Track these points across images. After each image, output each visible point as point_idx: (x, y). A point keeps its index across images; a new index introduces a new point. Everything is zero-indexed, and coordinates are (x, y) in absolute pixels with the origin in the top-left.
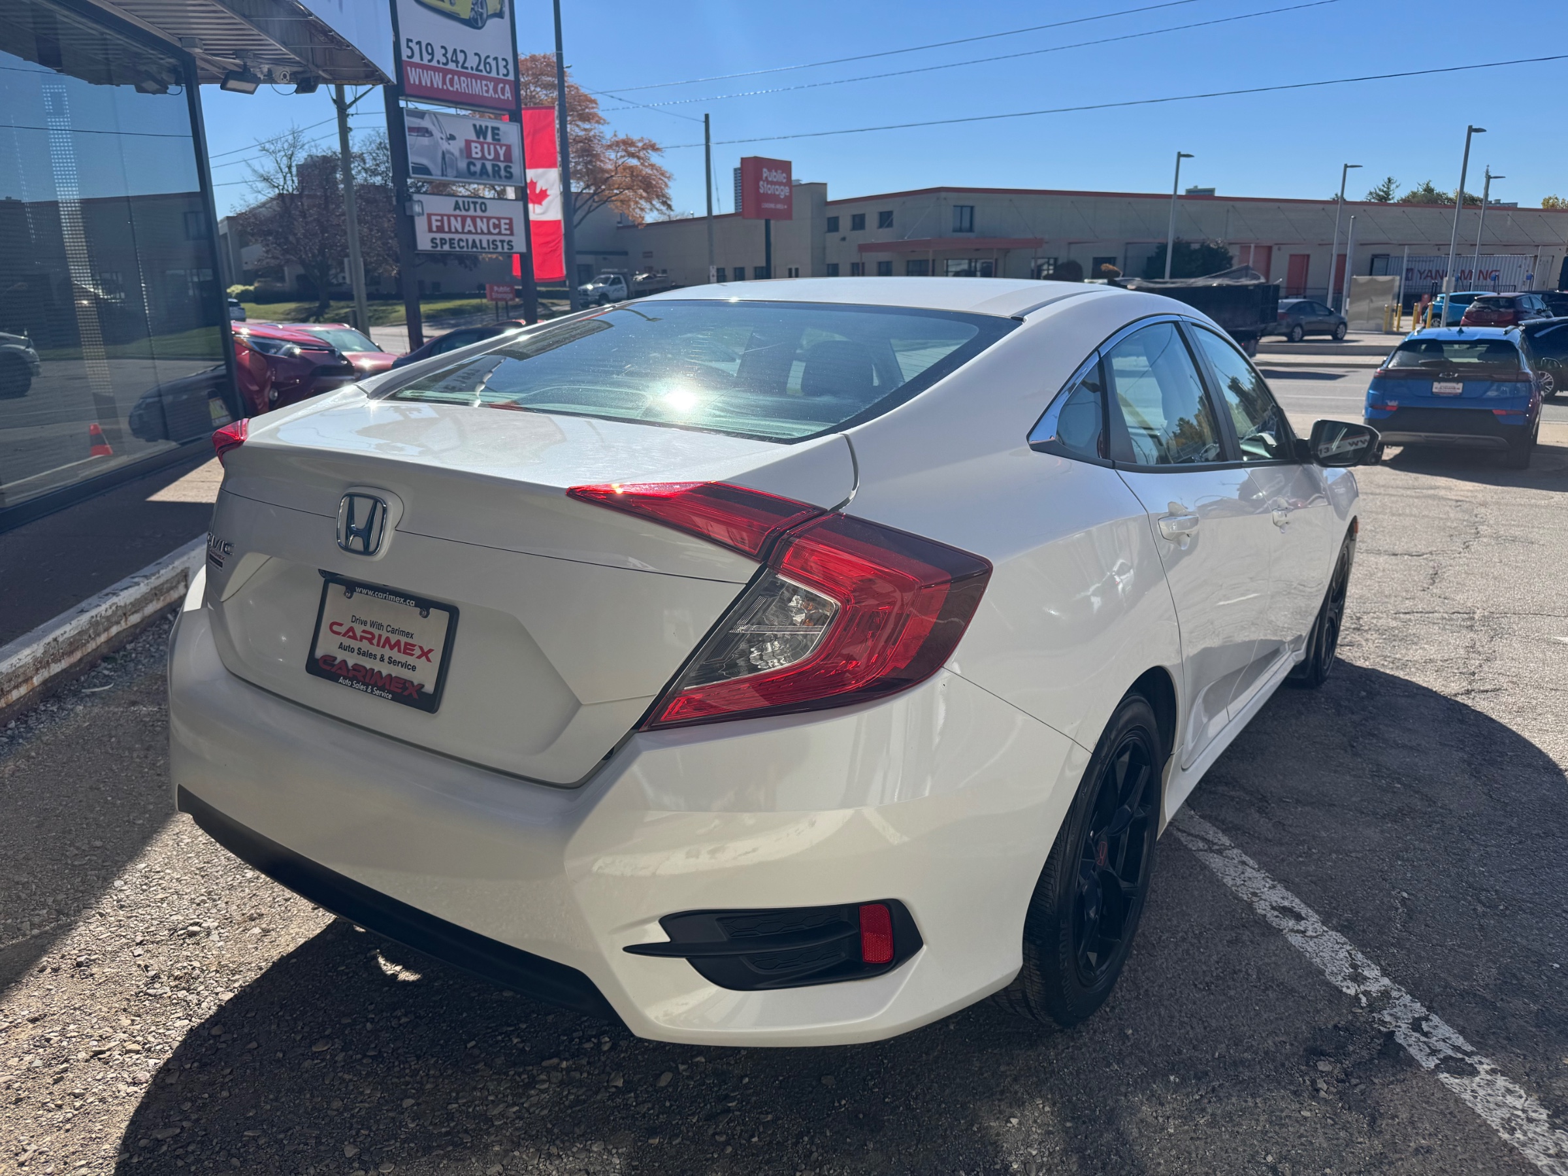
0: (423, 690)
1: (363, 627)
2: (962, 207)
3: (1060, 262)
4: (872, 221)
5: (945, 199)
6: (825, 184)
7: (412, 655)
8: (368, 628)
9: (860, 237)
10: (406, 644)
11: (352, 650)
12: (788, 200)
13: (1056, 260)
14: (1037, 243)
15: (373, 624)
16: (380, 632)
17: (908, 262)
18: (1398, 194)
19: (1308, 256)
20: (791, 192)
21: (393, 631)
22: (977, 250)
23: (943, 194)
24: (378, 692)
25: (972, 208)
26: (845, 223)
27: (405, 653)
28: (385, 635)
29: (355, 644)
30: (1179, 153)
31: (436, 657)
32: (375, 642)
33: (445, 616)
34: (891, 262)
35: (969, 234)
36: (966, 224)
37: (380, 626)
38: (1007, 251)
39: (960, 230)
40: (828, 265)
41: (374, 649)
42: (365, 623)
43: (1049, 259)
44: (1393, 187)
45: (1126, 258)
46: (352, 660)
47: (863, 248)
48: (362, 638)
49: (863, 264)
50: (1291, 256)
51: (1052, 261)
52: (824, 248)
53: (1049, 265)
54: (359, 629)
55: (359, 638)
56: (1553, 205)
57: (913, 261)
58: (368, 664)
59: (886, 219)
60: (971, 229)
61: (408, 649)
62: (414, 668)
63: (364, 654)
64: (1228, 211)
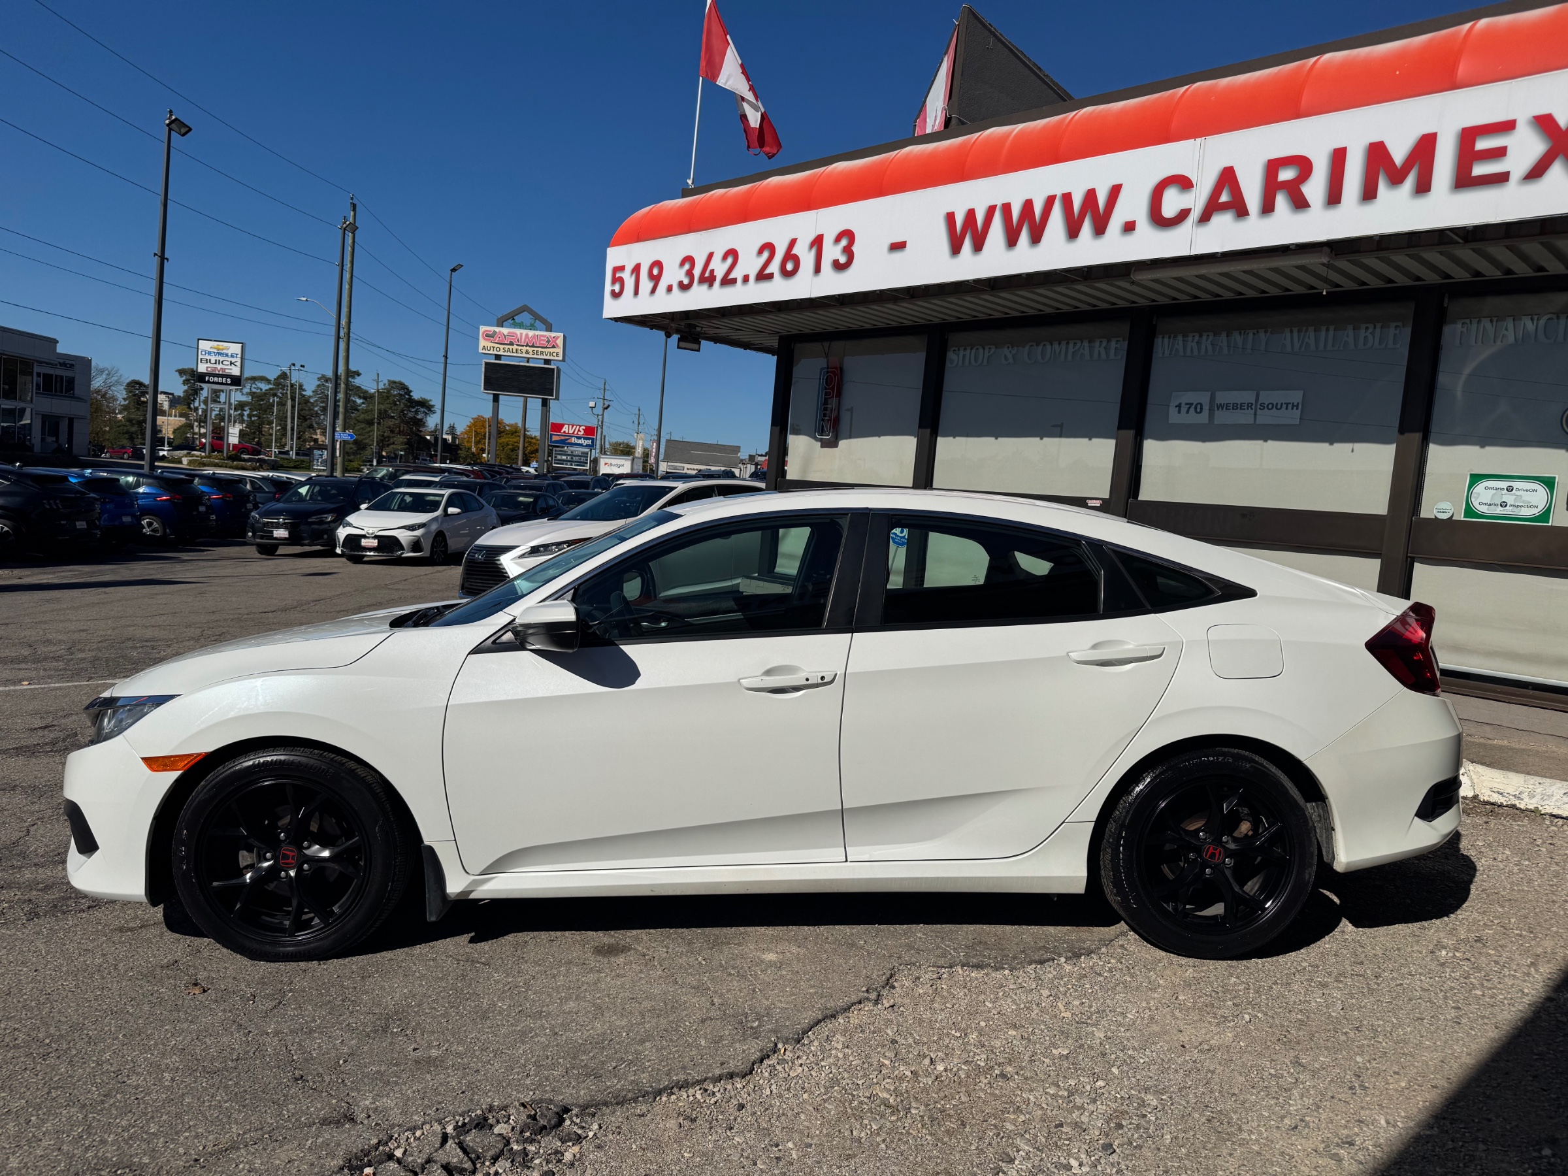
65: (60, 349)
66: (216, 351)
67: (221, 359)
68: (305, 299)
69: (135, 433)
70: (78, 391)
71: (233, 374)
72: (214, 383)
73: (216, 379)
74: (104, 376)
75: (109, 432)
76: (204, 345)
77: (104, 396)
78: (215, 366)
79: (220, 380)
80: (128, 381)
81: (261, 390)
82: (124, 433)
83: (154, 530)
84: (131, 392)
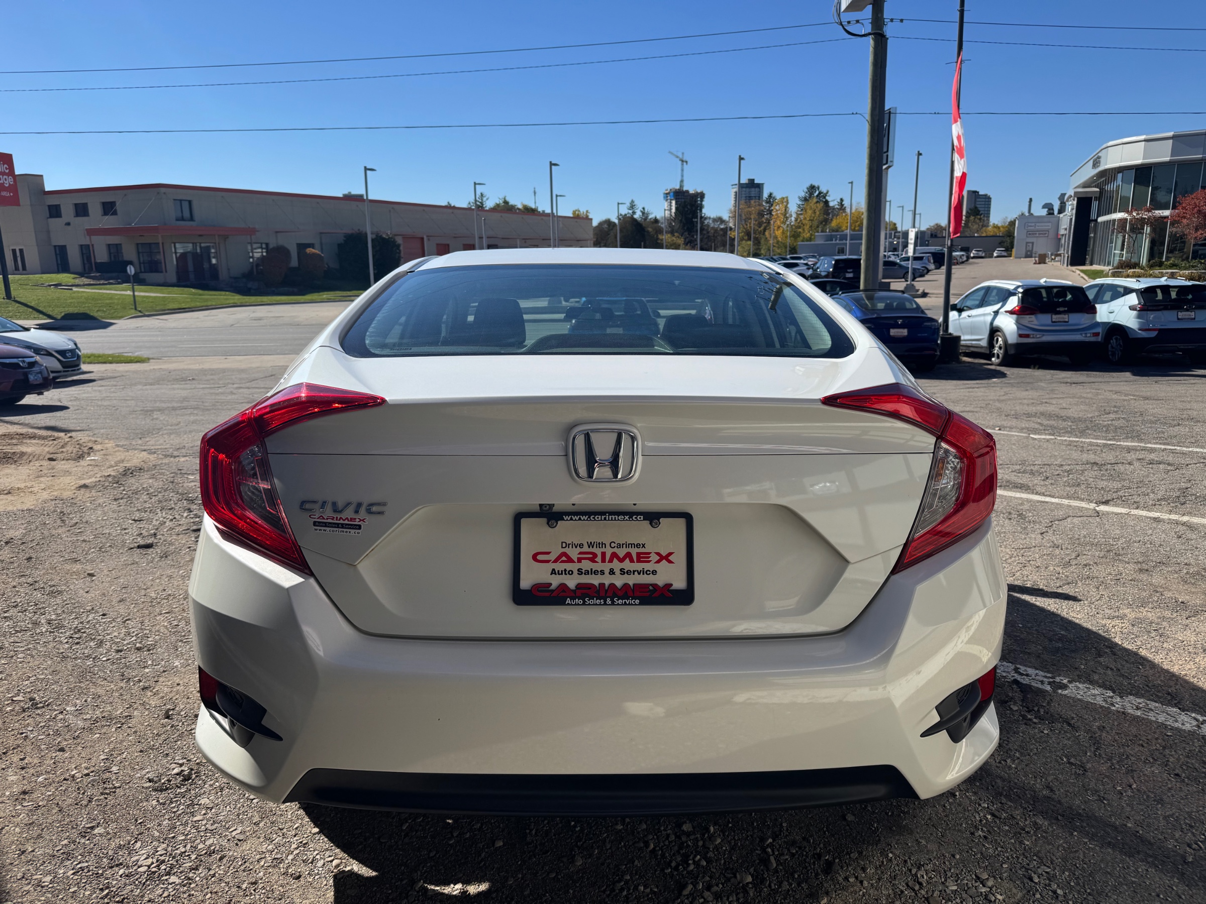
0: (672, 588)
1: (579, 550)
2: (181, 201)
3: (271, 246)
4: (95, 209)
5: (164, 193)
6: (42, 176)
7: (649, 562)
8: (586, 549)
9: (84, 223)
10: (638, 554)
11: (571, 573)
12: (13, 188)
13: (267, 244)
14: (252, 231)
15: (590, 545)
16: (603, 550)
17: (137, 244)
18: (489, 204)
19: (448, 245)
20: (15, 181)
21: (619, 546)
22: (200, 236)
23: (163, 190)
24: (620, 602)
25: (190, 202)
26: (68, 211)
27: (639, 561)
28: (609, 552)
29: (574, 567)
30: (365, 167)
31: (680, 557)
32: (599, 559)
33: (682, 522)
34: (120, 244)
35: (192, 223)
36: (187, 214)
37: (603, 545)
38: (225, 238)
39: (182, 219)
40: (55, 246)
41: (598, 566)
42: (581, 546)
43: (261, 244)
44: (484, 199)
45: (321, 244)
46: (572, 583)
47: (91, 232)
48: (580, 560)
49: (93, 245)
50: (437, 245)
51: (264, 246)
52: (48, 232)
53: (262, 248)
54: (574, 553)
55: (576, 561)
56: (578, 215)
57: (142, 244)
58: (595, 580)
59: (109, 208)
60: (192, 219)
61: (642, 557)
62: (654, 572)
63: (587, 573)
64: (390, 211)
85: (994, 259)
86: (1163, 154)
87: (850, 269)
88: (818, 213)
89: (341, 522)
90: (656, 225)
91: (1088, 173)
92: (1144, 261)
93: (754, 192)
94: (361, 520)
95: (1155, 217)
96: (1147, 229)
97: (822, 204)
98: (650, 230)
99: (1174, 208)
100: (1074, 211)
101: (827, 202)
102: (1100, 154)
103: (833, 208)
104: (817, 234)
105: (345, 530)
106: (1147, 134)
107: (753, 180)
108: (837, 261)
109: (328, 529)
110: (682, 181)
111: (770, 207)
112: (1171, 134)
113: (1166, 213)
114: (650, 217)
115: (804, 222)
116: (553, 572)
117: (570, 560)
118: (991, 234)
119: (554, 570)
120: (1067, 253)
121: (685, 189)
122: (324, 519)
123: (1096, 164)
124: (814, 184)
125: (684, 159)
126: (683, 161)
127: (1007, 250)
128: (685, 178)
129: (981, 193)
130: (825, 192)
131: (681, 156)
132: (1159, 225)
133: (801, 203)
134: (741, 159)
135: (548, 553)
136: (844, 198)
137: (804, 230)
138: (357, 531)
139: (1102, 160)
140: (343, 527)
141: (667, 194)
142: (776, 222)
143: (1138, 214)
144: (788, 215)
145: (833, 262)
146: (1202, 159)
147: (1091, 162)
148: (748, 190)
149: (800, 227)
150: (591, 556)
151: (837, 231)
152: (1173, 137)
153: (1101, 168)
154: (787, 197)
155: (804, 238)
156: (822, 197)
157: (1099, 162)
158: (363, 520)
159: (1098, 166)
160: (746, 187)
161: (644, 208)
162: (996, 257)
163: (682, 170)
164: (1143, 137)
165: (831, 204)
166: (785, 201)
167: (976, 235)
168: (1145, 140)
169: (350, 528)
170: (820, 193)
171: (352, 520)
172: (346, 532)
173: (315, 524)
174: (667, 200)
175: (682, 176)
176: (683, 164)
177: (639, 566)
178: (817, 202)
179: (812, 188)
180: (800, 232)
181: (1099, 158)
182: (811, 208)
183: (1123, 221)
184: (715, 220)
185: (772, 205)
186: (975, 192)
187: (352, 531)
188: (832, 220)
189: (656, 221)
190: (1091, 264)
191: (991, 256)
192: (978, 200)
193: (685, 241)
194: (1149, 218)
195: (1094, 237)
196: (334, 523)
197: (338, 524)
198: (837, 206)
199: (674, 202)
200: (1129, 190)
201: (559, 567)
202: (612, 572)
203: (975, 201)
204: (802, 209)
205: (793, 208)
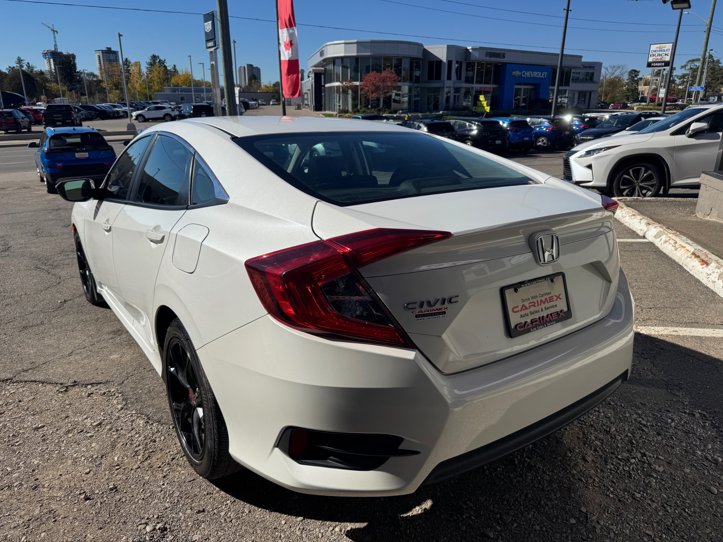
0: (563, 312)
1: (529, 302)
7: (553, 301)
8: (531, 301)
10: (549, 298)
11: (527, 315)
15: (532, 298)
16: (537, 299)
21: (542, 296)
24: (549, 324)
27: (550, 302)
28: (539, 299)
29: (527, 311)
31: (563, 296)
32: (536, 305)
33: (561, 278)
37: (536, 297)
41: (537, 308)
42: (529, 299)
46: (529, 319)
48: (530, 307)
54: (527, 304)
55: (528, 308)
58: (536, 316)
61: (551, 299)
62: (556, 306)
63: (533, 313)
65: (583, 60)
66: (658, 49)
67: (661, 53)
68: (687, 13)
69: (630, 96)
70: (595, 79)
71: (666, 60)
72: (656, 66)
73: (657, 64)
74: (620, 69)
75: (619, 96)
76: (653, 47)
77: (619, 79)
78: (657, 57)
79: (659, 64)
80: (629, 70)
81: (696, 66)
82: (625, 96)
83: (544, 144)
84: (630, 76)
85: (271, 106)
86: (353, 52)
87: (203, 111)
88: (161, 74)
89: (434, 312)
90: (43, 76)
91: (318, 59)
92: (350, 109)
93: (112, 57)
94: (445, 309)
95: (353, 85)
96: (350, 92)
97: (163, 68)
98: (38, 79)
99: (361, 81)
100: (313, 80)
101: (165, 67)
102: (323, 49)
103: (170, 71)
104: (165, 87)
105: (436, 316)
106: (345, 40)
107: (110, 48)
108: (194, 106)
109: (425, 318)
110: (55, 45)
111: (127, 68)
112: (355, 41)
113: (358, 83)
114: (35, 70)
115: (153, 79)
116: (521, 316)
117: (526, 308)
118: (265, 91)
119: (521, 315)
120: (313, 103)
121: (59, 51)
122: (422, 312)
123: (322, 54)
124: (155, 54)
125: (55, 30)
126: (54, 31)
127: (277, 101)
128: (57, 43)
129: (254, 66)
130: (163, 60)
131: (52, 27)
132: (355, 89)
133: (148, 66)
134: (120, 35)
135: (517, 307)
136: (176, 65)
137: (154, 84)
138: (443, 315)
139: (325, 52)
140: (435, 315)
141: (45, 54)
142: (134, 79)
143: (346, 83)
144: (141, 74)
145: (192, 107)
146: (370, 56)
147: (319, 53)
148: (107, 55)
149: (151, 82)
150: (533, 304)
151: (177, 86)
152: (357, 43)
153: (325, 57)
154: (139, 62)
155: (155, 90)
156: (162, 63)
157: (323, 54)
158: (446, 308)
159: (323, 56)
160: (106, 53)
161: (28, 63)
162: (273, 105)
163: (55, 37)
164: (343, 42)
165: (169, 68)
166: (138, 64)
167: (258, 91)
168: (345, 43)
169: (439, 315)
170: (160, 61)
171: (440, 309)
172: (437, 317)
173: (416, 316)
174: (46, 58)
175: (55, 42)
176: (54, 33)
177: (550, 304)
178: (160, 67)
179: (154, 57)
180: (152, 86)
181: (323, 51)
182: (156, 70)
183: (338, 87)
184: (88, 75)
185: (129, 66)
186: (251, 65)
187: (441, 316)
188: (171, 78)
189: (42, 73)
190: (325, 110)
191: (269, 104)
192: (253, 70)
193: (68, 89)
194: (350, 86)
195: (325, 95)
196: (429, 314)
197: (432, 314)
198: (172, 70)
199: (52, 60)
200: (339, 70)
201: (523, 313)
202: (542, 310)
203: (252, 71)
204: (150, 71)
205: (144, 70)
